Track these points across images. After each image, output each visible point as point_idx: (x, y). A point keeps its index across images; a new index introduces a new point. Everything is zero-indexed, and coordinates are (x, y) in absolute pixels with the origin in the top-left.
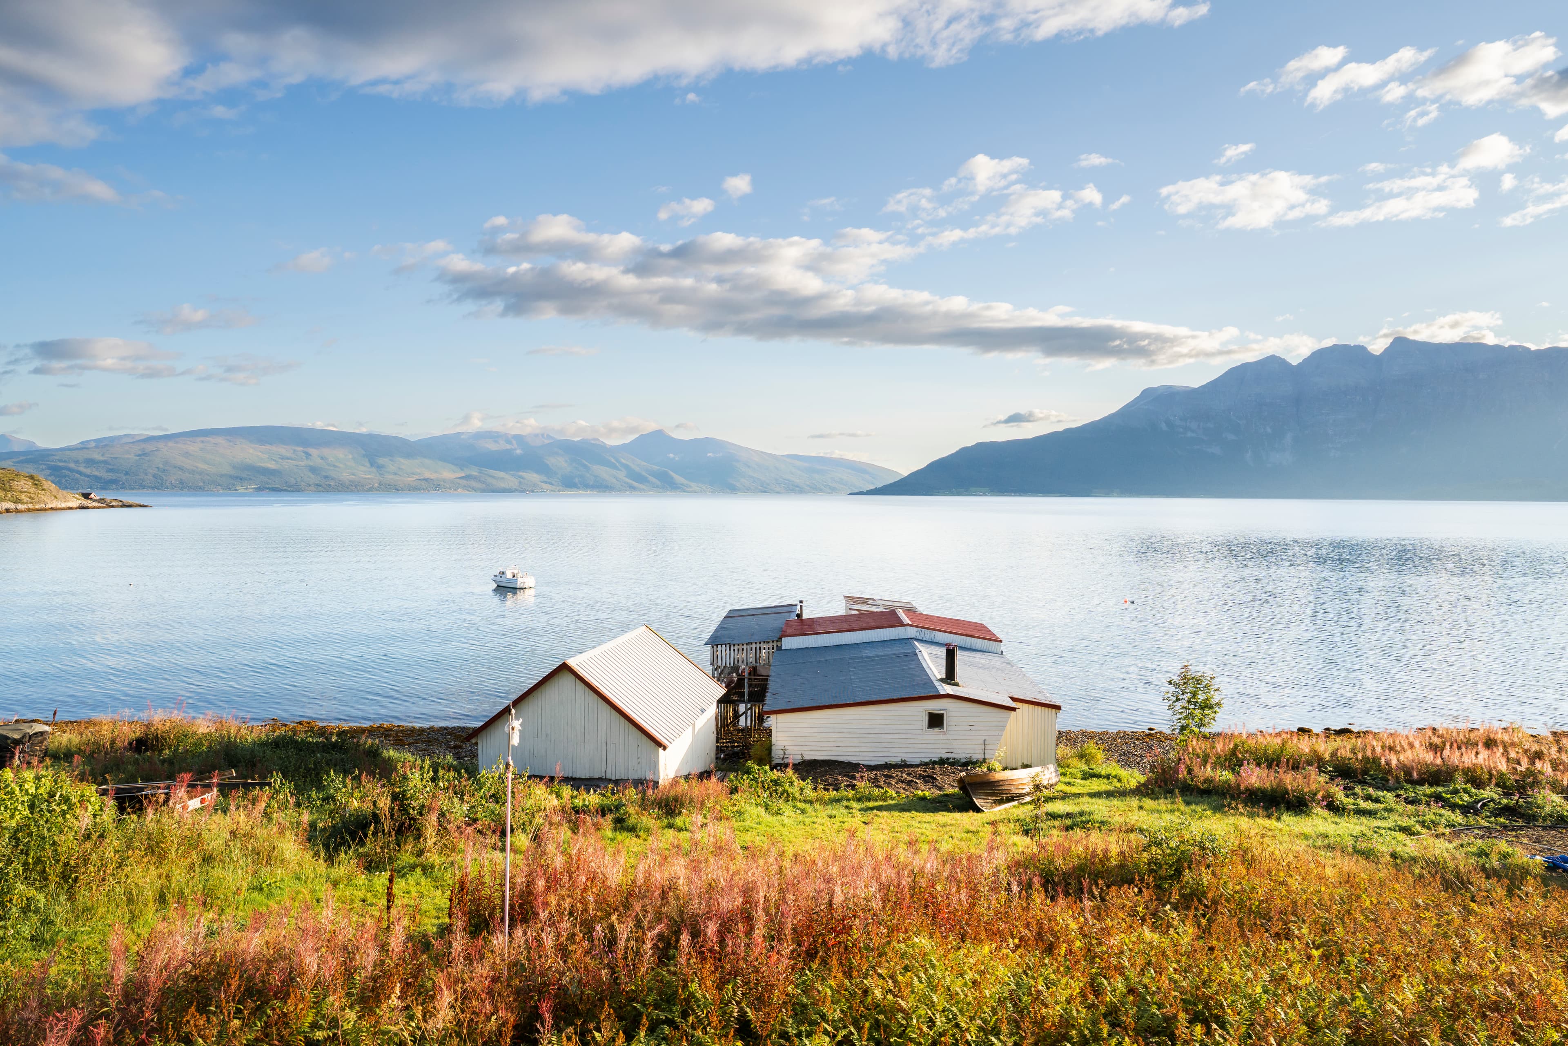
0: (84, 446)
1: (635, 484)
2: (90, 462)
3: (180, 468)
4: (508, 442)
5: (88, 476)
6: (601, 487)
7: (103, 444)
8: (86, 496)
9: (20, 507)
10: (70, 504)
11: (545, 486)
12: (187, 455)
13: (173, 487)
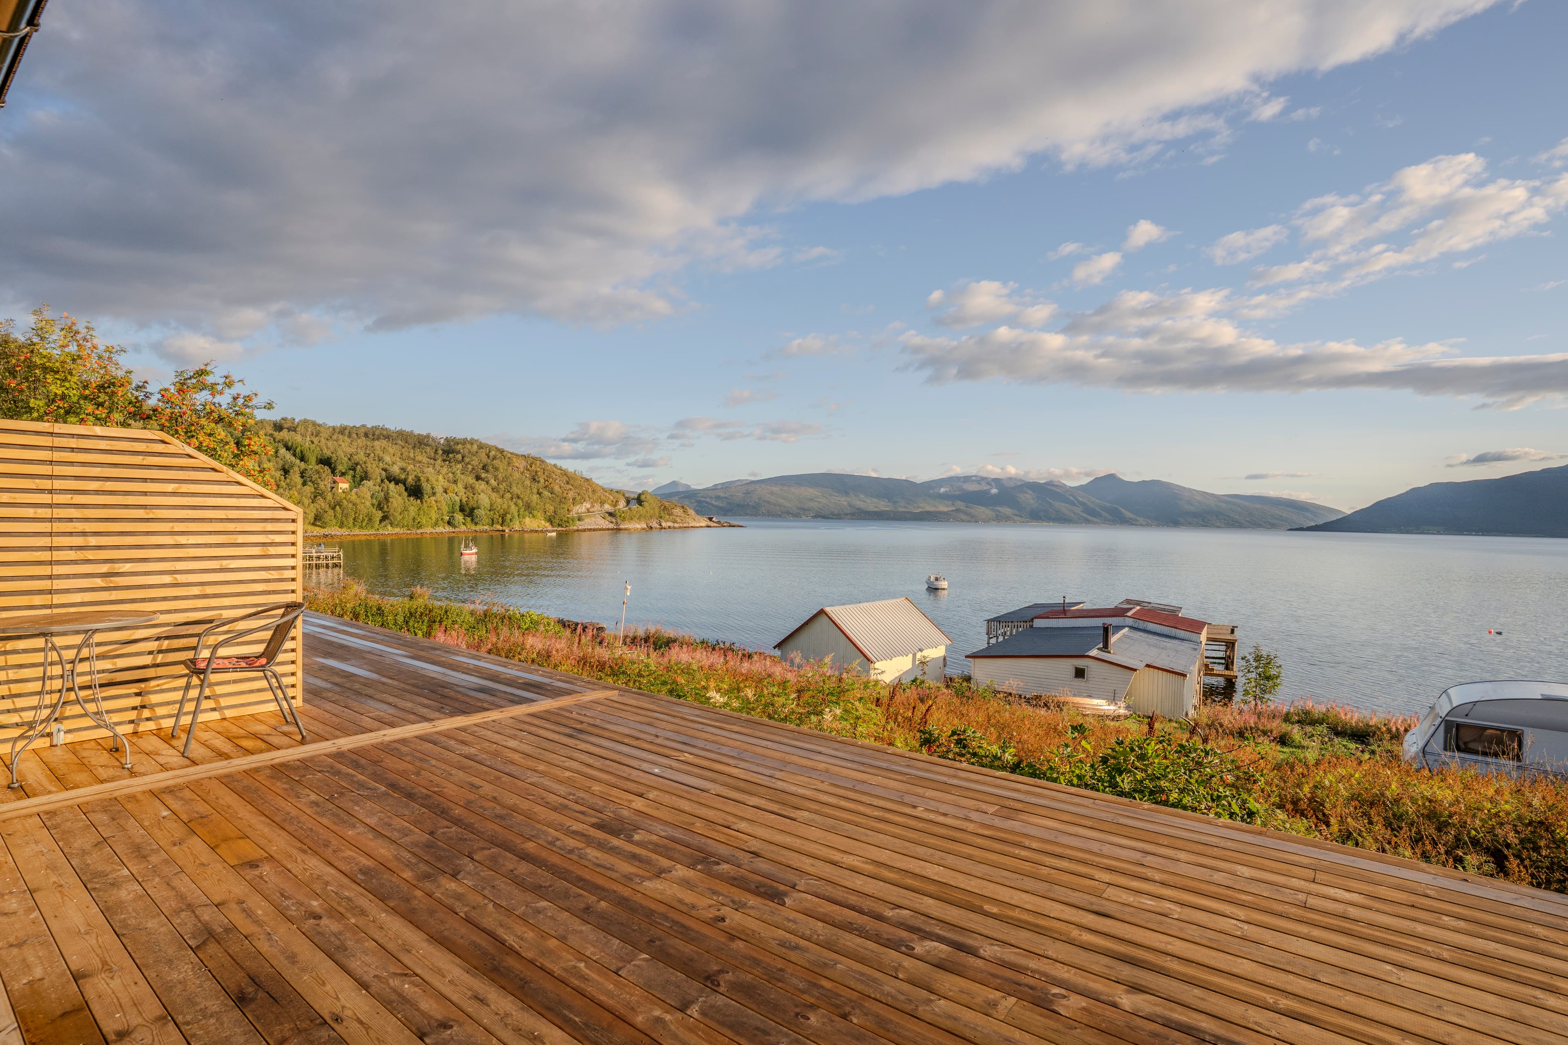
0: (715, 488)
1: (1089, 517)
2: (718, 498)
3: (768, 502)
4: (988, 484)
5: (716, 506)
6: (1061, 519)
7: (726, 486)
8: (711, 519)
9: (676, 525)
10: (702, 524)
11: (1016, 518)
12: (772, 493)
13: (763, 515)
